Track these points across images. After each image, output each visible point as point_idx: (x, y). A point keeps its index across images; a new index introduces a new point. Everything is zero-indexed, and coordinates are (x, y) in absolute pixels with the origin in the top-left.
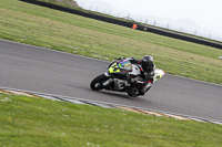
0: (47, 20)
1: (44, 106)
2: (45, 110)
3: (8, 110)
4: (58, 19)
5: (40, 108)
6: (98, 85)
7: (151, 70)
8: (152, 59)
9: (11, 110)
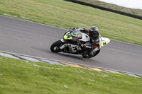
0: (132, 25)
1: (130, 80)
2: (130, 83)
3: (107, 83)
4: (139, 25)
5: (127, 82)
6: (56, 48)
7: (97, 38)
8: (97, 29)
9: (109, 83)
